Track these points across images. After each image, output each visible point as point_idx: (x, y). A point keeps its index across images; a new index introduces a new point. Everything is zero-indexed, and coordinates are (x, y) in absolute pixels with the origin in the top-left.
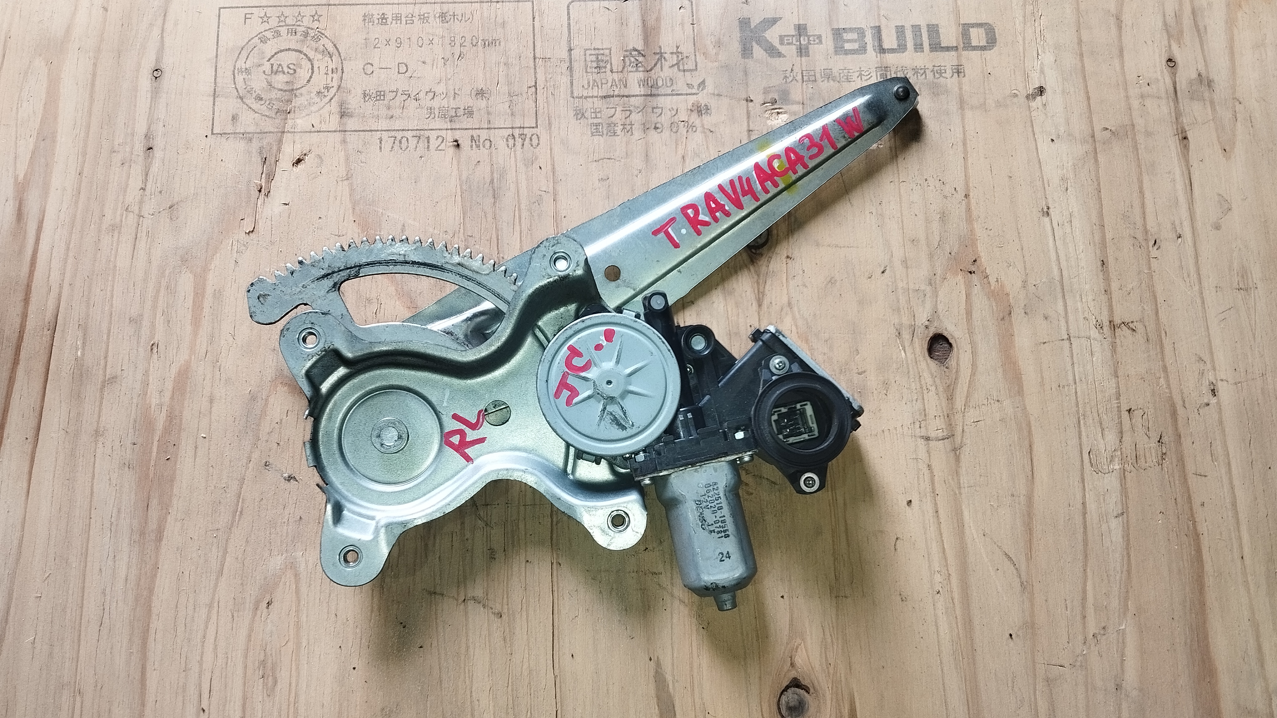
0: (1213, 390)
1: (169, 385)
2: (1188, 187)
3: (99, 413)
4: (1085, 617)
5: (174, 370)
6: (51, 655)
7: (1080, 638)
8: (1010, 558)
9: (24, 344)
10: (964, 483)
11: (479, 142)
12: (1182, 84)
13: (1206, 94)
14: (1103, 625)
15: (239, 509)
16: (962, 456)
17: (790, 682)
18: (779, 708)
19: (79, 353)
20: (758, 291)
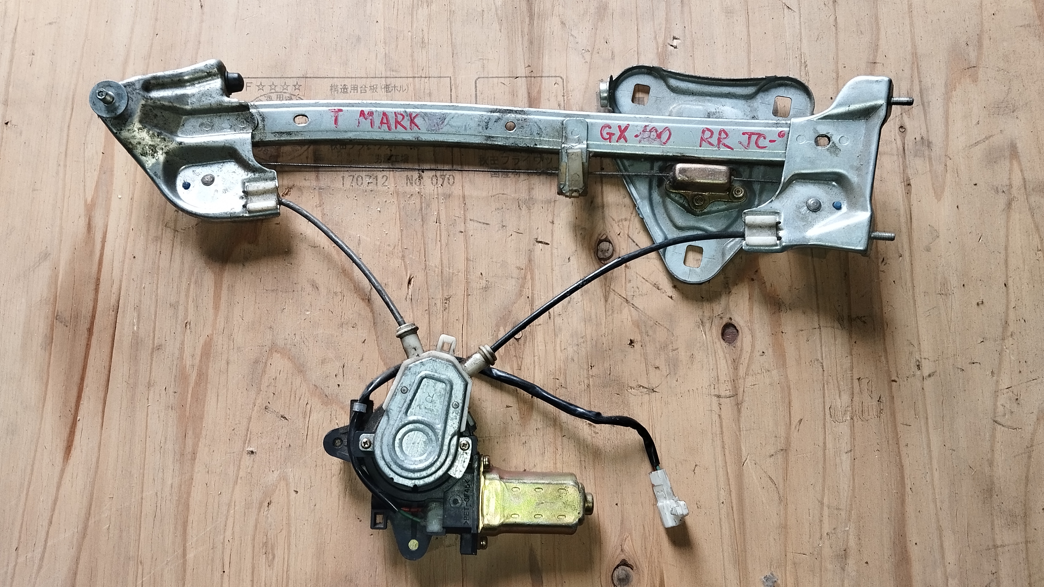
0: (918, 366)
1: (198, 352)
2: (909, 220)
3: (150, 371)
4: (821, 521)
5: (202, 341)
6: (120, 537)
7: (818, 535)
8: (772, 481)
9: (96, 321)
10: (743, 428)
11: (412, 180)
12: (910, 144)
13: (926, 153)
14: (834, 526)
15: (248, 439)
16: (742, 409)
17: (621, 562)
18: (612, 580)
19: (135, 328)
20: (605, 291)
